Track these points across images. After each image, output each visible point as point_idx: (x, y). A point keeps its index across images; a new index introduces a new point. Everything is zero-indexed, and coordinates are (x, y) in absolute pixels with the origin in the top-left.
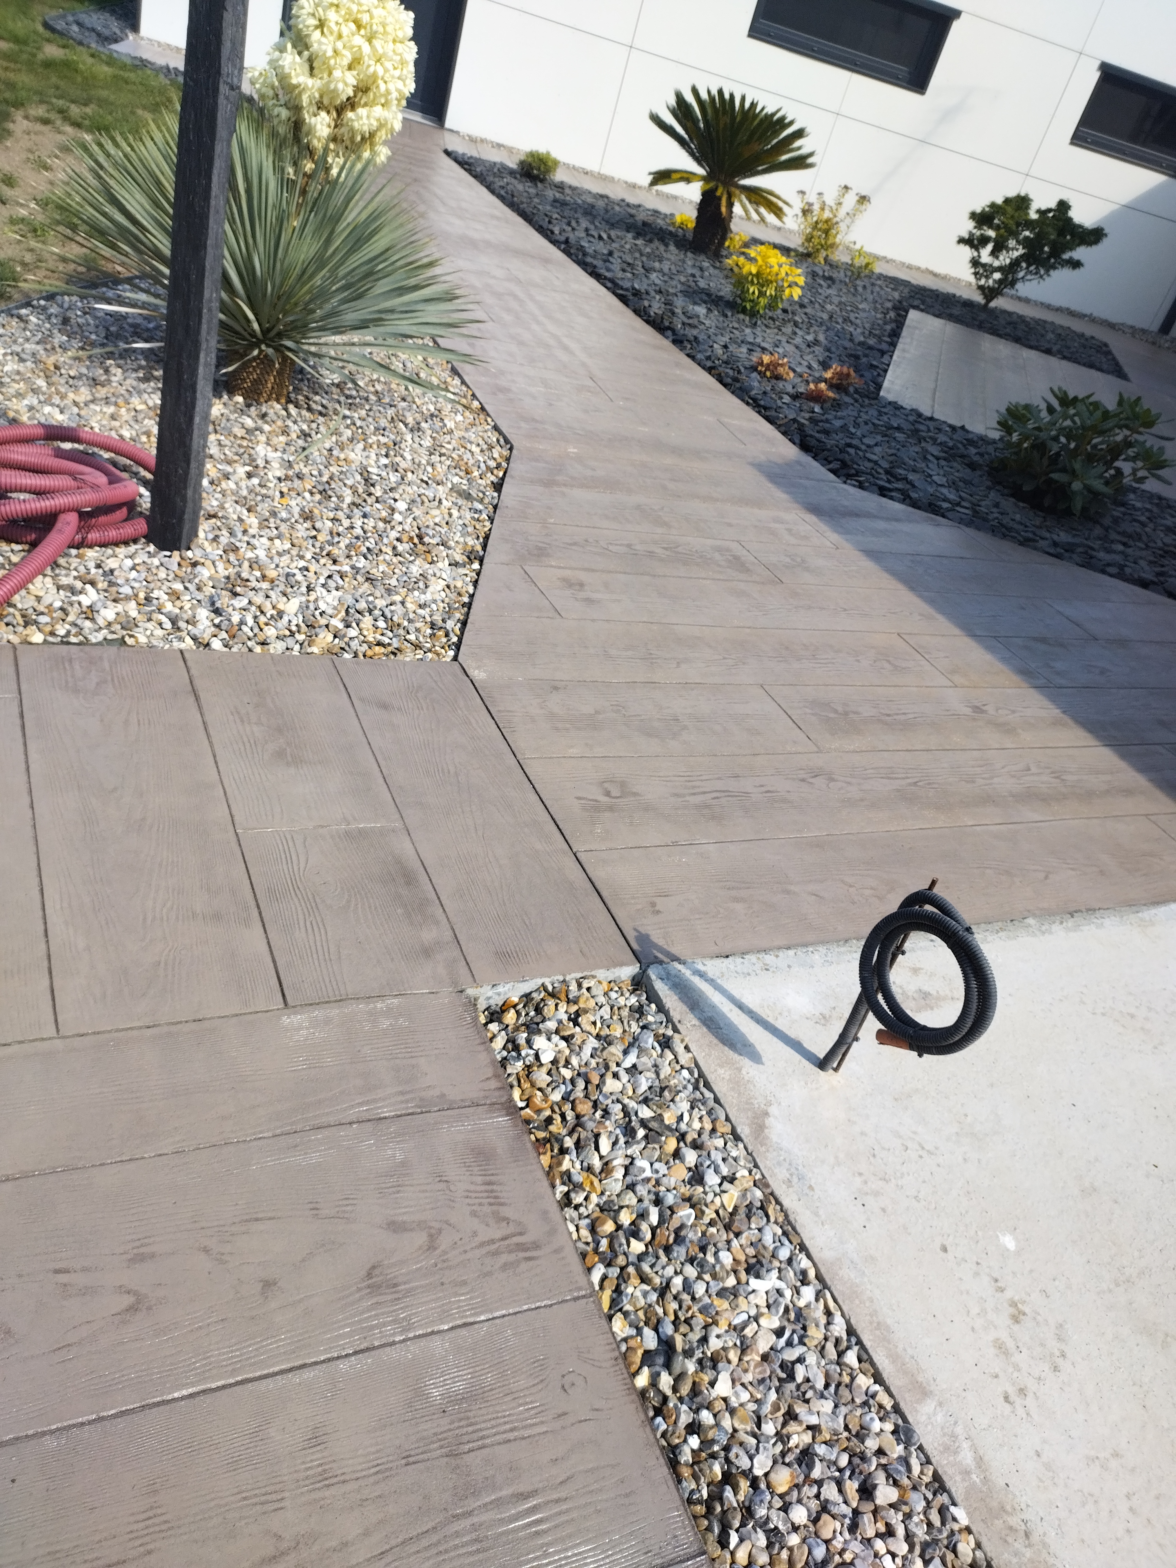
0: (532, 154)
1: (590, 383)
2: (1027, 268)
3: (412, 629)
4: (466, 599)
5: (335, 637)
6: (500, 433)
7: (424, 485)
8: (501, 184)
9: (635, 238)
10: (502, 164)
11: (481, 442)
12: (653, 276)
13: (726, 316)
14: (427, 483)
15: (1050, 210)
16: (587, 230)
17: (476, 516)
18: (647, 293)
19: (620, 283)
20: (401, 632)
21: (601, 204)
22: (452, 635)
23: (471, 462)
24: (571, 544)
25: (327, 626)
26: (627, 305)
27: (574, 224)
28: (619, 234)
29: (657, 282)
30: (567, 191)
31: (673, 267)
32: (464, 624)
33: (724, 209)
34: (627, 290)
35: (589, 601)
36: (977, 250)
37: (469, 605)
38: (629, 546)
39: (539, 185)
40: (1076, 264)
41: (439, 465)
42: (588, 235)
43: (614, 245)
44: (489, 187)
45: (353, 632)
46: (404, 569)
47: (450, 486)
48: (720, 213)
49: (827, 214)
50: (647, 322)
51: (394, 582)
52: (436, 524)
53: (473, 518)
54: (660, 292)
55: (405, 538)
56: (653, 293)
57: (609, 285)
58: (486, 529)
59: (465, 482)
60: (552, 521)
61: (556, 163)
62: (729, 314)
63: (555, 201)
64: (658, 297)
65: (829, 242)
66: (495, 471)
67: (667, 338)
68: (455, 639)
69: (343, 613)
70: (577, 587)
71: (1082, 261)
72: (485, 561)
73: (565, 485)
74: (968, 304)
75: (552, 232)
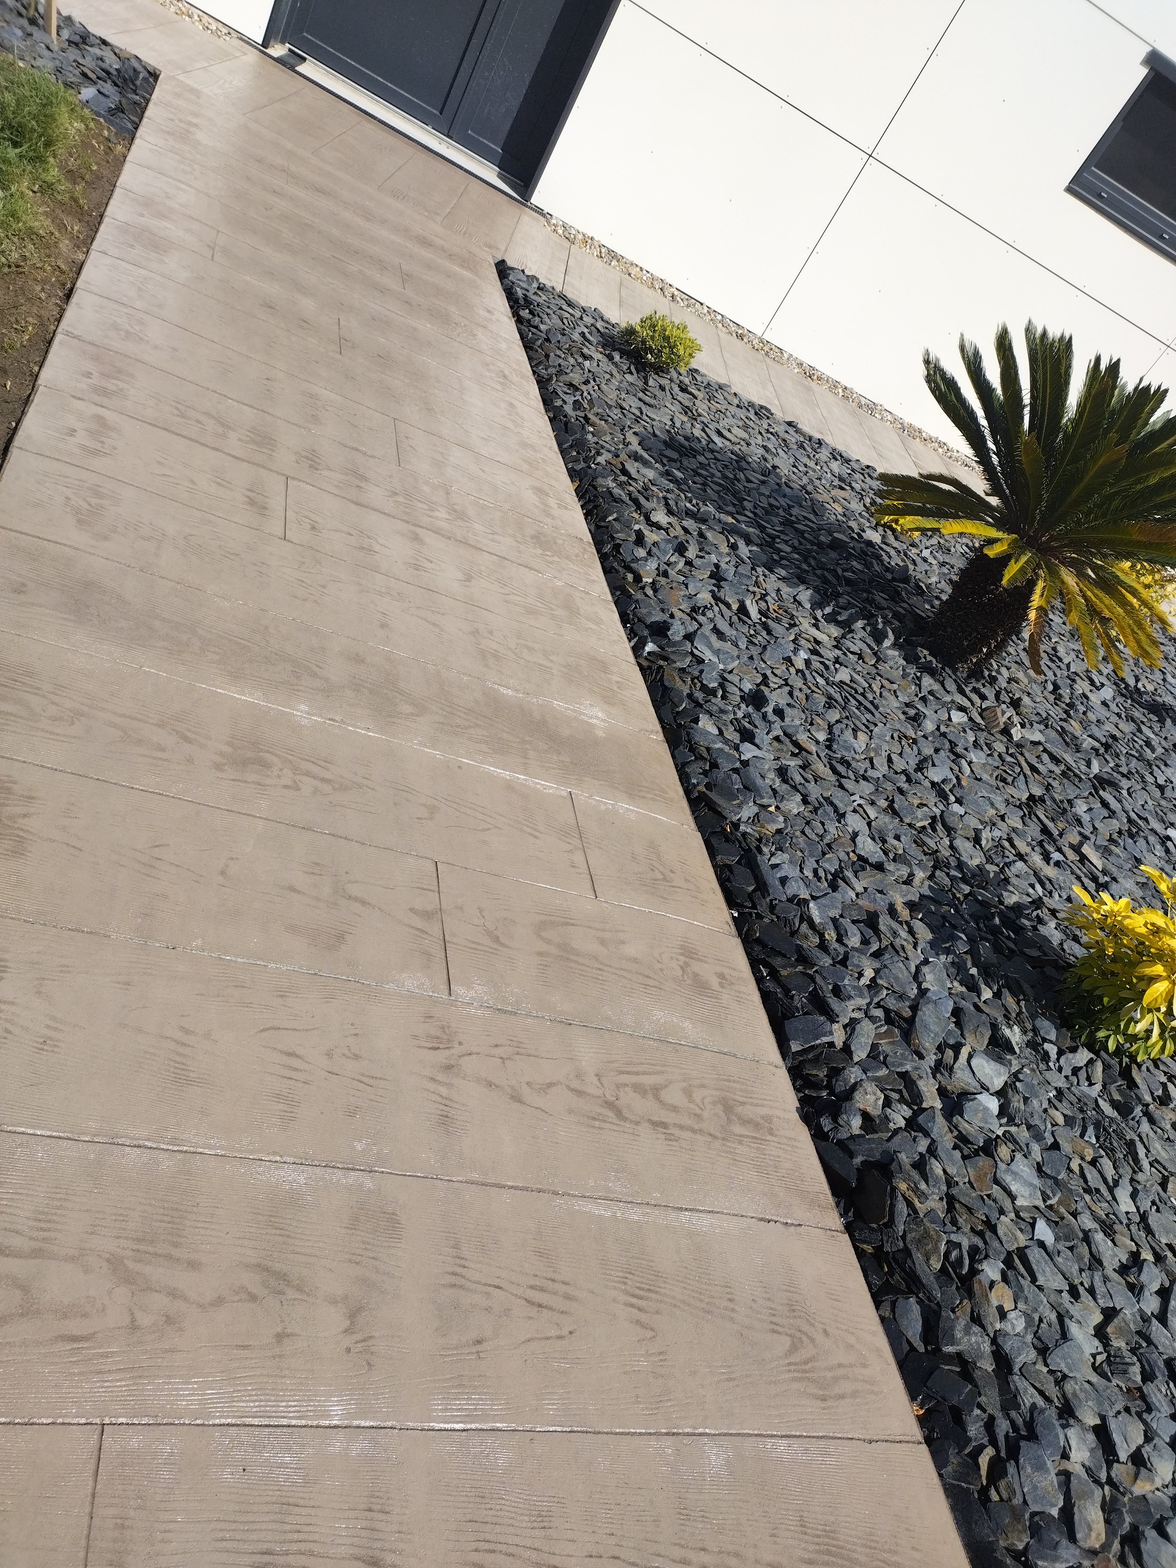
8: (576, 377)
9: (816, 614)
10: (597, 315)
16: (717, 576)
19: (769, 864)
30: (700, 403)
39: (652, 380)
42: (715, 598)
44: (542, 383)
75: (638, 578)
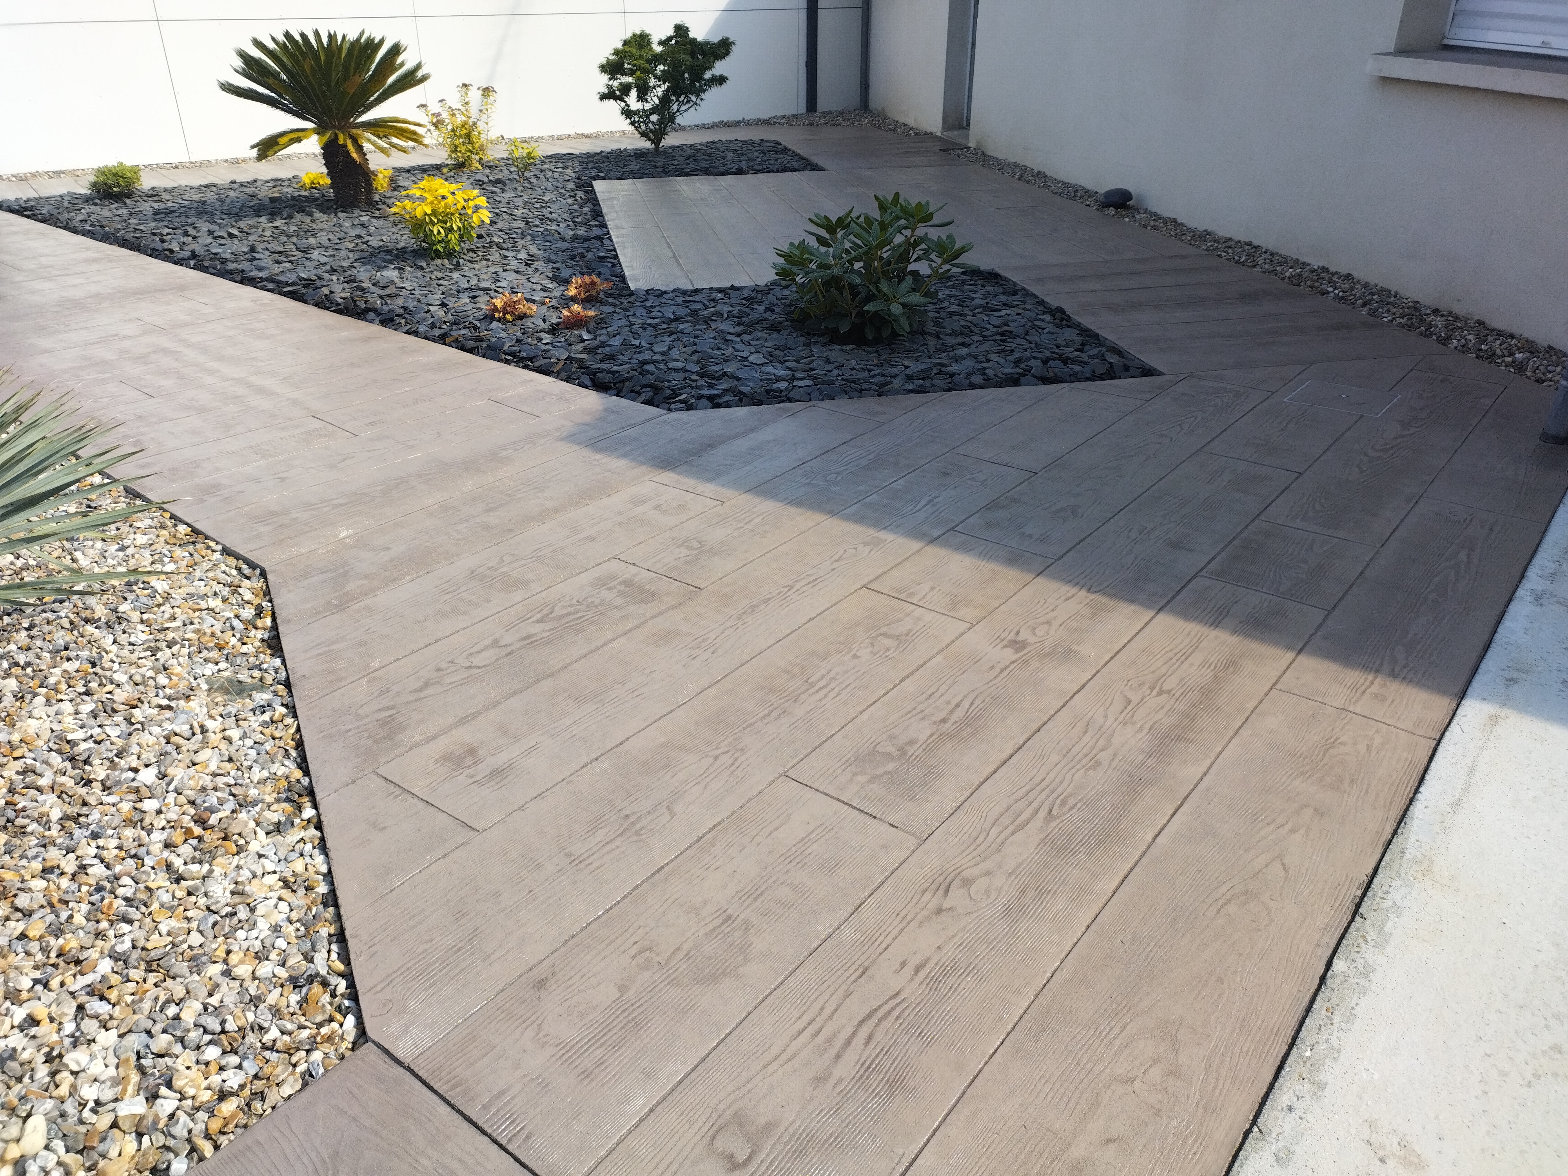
0: (101, 172)
1: (317, 424)
2: (677, 100)
3: (265, 1018)
4: (322, 889)
5: (140, 1135)
6: (238, 557)
7: (168, 714)
8: (81, 217)
9: (271, 221)
10: (71, 194)
11: (218, 588)
12: (315, 255)
13: (422, 268)
14: (169, 708)
15: (670, 38)
16: (210, 233)
17: (266, 717)
18: (320, 278)
19: (282, 278)
20: (252, 1038)
21: (210, 196)
22: (334, 980)
23: (218, 627)
24: (420, 690)
25: (115, 1125)
26: (305, 302)
27: (192, 232)
28: (250, 222)
29: (324, 260)
30: (165, 196)
31: (331, 236)
32: (340, 937)
33: (355, 155)
34: (294, 284)
35: (497, 774)
36: (623, 100)
37: (331, 899)
38: (495, 644)
39: (128, 201)
40: (721, 80)
41: (174, 662)
42: (215, 238)
43: (251, 238)
44: (66, 228)
45: (167, 1104)
46: (202, 901)
47: (205, 687)
48: (354, 160)
49: (460, 119)
50: (339, 312)
51: (195, 939)
52: (215, 775)
53: (265, 725)
54: (333, 271)
55: (178, 837)
56: (326, 276)
57: (271, 286)
58: (292, 730)
59: (223, 665)
60: (376, 664)
61: (136, 170)
62: (424, 264)
63: (156, 213)
64: (334, 278)
65: (477, 146)
66: (259, 623)
67: (372, 321)
68: (342, 986)
69: (135, 1077)
70: (469, 761)
71: (725, 75)
72: (319, 796)
73: (364, 594)
74: (639, 154)
75: (172, 251)
